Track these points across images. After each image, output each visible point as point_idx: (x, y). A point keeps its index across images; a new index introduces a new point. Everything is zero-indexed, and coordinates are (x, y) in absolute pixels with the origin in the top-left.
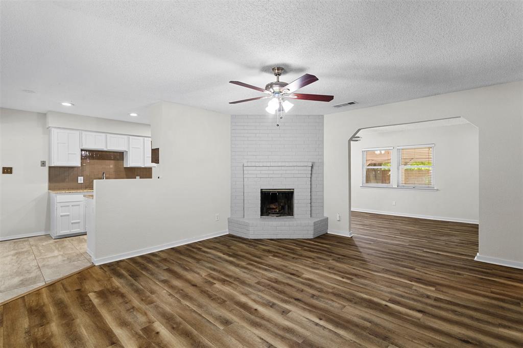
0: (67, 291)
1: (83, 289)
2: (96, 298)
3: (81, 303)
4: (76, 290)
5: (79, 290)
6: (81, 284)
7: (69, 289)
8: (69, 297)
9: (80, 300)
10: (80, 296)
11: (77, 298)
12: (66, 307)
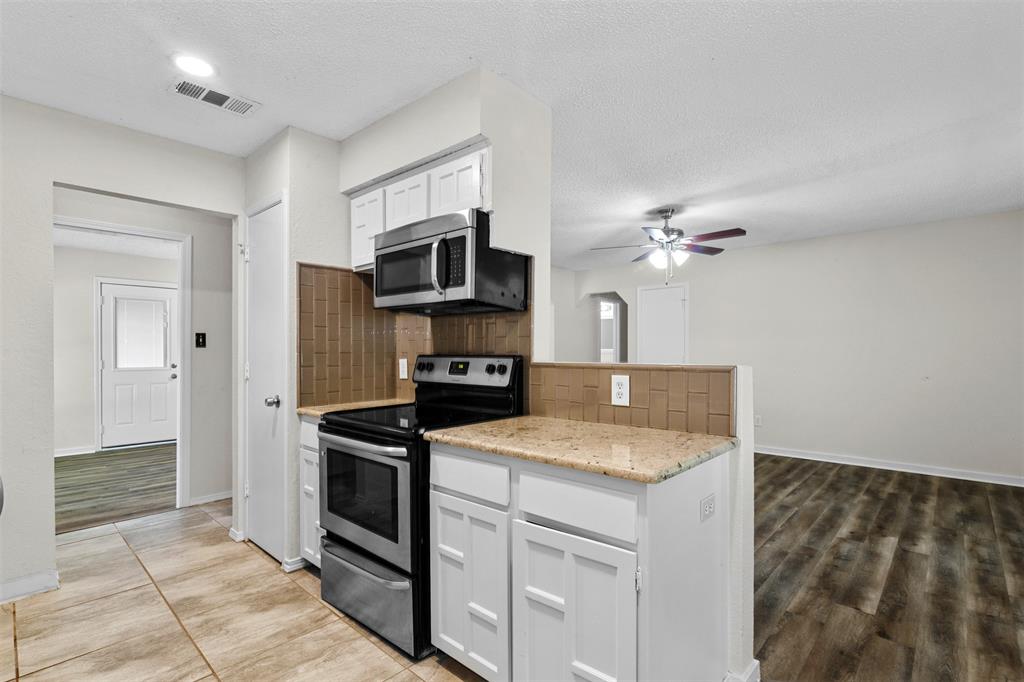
0: (910, 651)
1: (874, 629)
2: (869, 599)
3: (901, 608)
4: (888, 638)
5: (883, 634)
6: (862, 648)
7: (900, 654)
8: (917, 634)
9: (899, 614)
10: (892, 620)
11: (900, 620)
12: (934, 620)
